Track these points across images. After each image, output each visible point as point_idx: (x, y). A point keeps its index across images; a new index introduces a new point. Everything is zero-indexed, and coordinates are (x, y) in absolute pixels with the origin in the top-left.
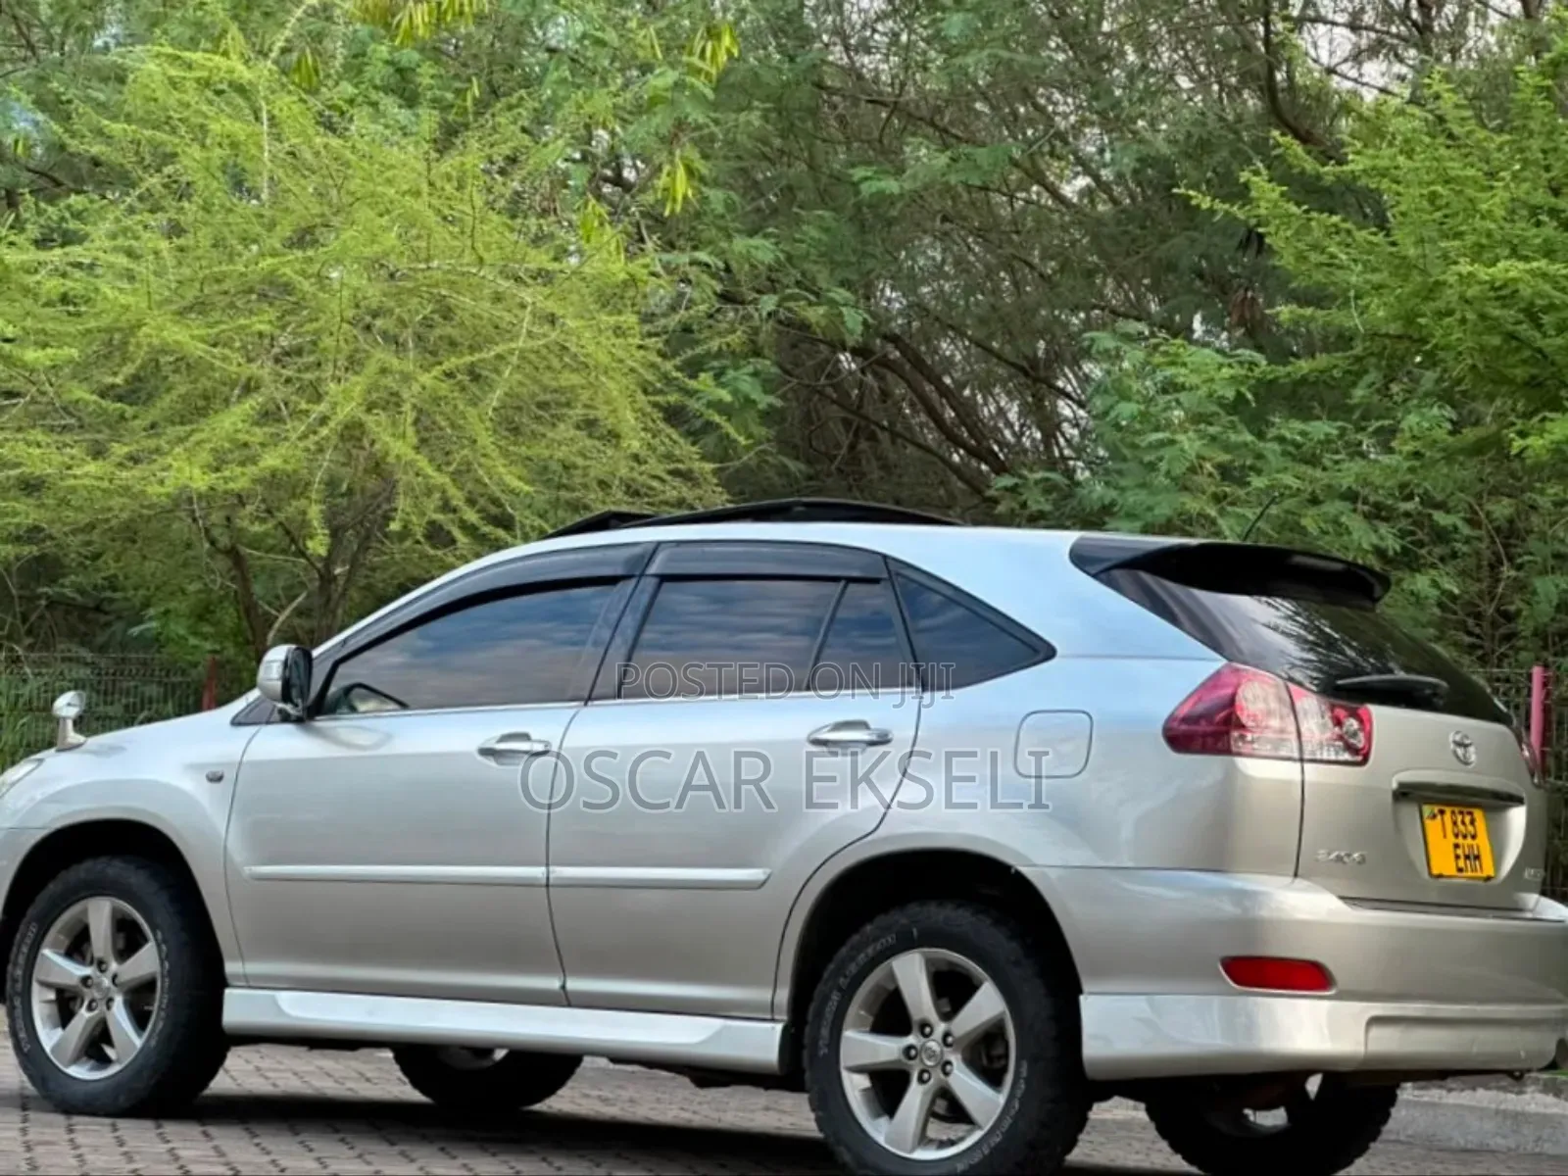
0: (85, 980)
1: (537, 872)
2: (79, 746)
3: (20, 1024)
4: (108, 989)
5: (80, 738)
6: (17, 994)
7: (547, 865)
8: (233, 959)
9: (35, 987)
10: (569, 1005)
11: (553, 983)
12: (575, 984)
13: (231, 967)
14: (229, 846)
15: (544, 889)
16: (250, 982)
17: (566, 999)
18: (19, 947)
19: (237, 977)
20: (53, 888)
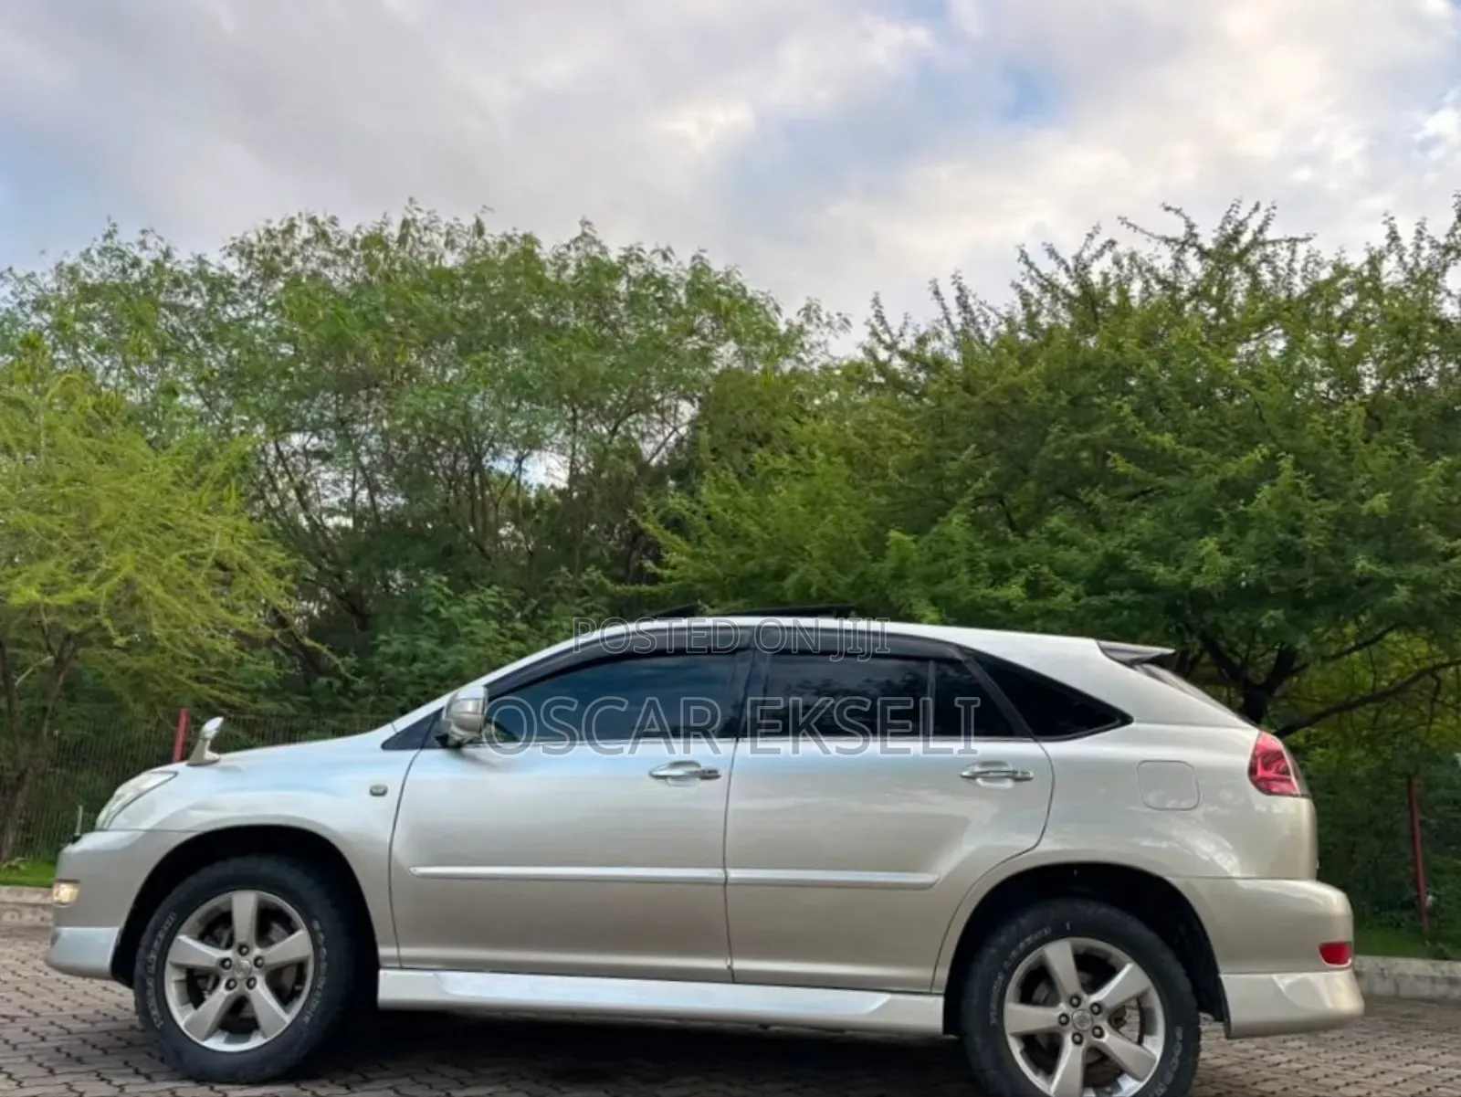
0: (223, 962)
1: (715, 873)
2: (215, 761)
3: (152, 1002)
4: (251, 971)
5: (216, 756)
6: (151, 975)
7: (724, 867)
8: (388, 944)
9: (169, 968)
10: (734, 982)
11: (719, 964)
12: (739, 965)
13: (384, 951)
14: (395, 848)
15: (721, 888)
16: (402, 964)
17: (733, 977)
18: (155, 932)
19: (390, 959)
20: (193, 881)
